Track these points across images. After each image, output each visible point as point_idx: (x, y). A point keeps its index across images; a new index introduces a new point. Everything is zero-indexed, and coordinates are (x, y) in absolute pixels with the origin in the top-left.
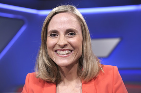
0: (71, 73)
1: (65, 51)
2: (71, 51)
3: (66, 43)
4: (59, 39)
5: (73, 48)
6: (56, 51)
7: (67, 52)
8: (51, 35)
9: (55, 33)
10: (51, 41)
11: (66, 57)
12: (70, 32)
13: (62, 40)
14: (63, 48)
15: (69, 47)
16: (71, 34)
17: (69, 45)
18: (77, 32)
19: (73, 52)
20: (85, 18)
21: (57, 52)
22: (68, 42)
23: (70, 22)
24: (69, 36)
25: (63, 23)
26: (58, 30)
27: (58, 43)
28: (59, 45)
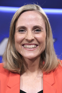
0: (34, 65)
1: (31, 45)
2: (37, 45)
3: (33, 38)
4: (27, 34)
5: (39, 43)
6: (23, 45)
7: (33, 46)
8: (19, 31)
9: (23, 29)
10: (19, 36)
11: (33, 50)
12: (37, 29)
13: (30, 35)
14: (30, 42)
15: (35, 42)
16: (37, 30)
17: (35, 40)
18: (42, 29)
19: (38, 46)
20: (48, 17)
21: (25, 46)
22: (35, 38)
23: (36, 19)
24: (36, 32)
25: (31, 20)
26: (26, 26)
27: (26, 38)
28: (27, 40)
